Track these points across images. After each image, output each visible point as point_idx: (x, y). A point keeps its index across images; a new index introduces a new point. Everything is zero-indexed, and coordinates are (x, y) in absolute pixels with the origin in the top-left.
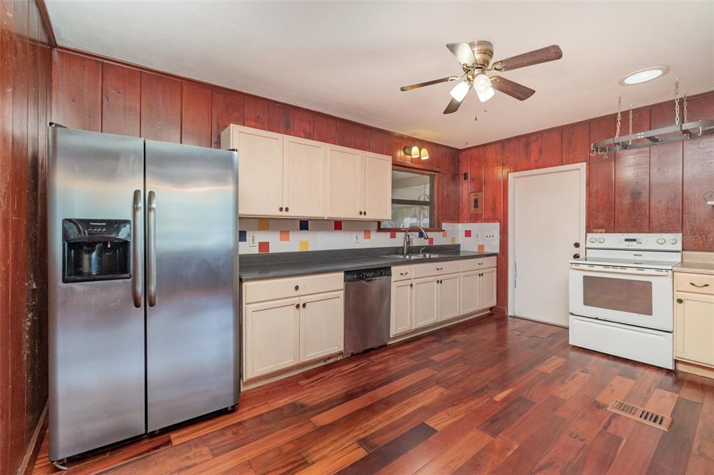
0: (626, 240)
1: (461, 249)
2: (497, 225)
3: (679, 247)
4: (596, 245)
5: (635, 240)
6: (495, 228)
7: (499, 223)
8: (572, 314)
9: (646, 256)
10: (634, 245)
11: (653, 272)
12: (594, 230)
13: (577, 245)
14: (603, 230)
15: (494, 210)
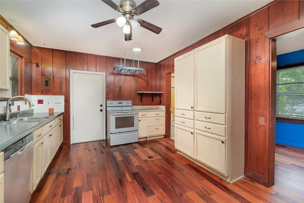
0: (119, 103)
1: (34, 112)
2: (63, 97)
3: (131, 105)
4: (111, 105)
5: (121, 103)
6: (62, 99)
7: (64, 96)
8: (111, 133)
9: (124, 108)
10: (121, 105)
11: (134, 113)
12: (108, 100)
13: (101, 106)
14: (111, 100)
15: (61, 88)
